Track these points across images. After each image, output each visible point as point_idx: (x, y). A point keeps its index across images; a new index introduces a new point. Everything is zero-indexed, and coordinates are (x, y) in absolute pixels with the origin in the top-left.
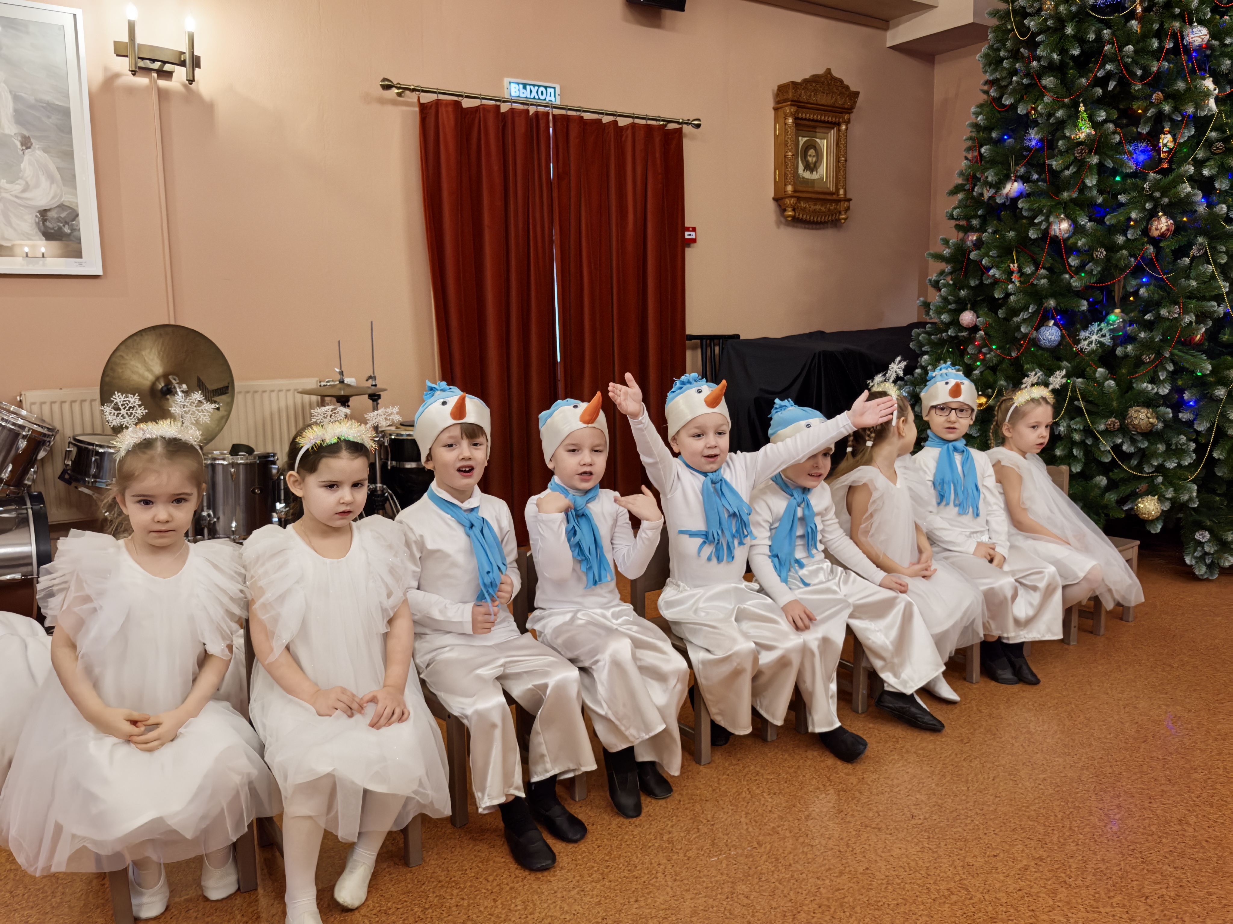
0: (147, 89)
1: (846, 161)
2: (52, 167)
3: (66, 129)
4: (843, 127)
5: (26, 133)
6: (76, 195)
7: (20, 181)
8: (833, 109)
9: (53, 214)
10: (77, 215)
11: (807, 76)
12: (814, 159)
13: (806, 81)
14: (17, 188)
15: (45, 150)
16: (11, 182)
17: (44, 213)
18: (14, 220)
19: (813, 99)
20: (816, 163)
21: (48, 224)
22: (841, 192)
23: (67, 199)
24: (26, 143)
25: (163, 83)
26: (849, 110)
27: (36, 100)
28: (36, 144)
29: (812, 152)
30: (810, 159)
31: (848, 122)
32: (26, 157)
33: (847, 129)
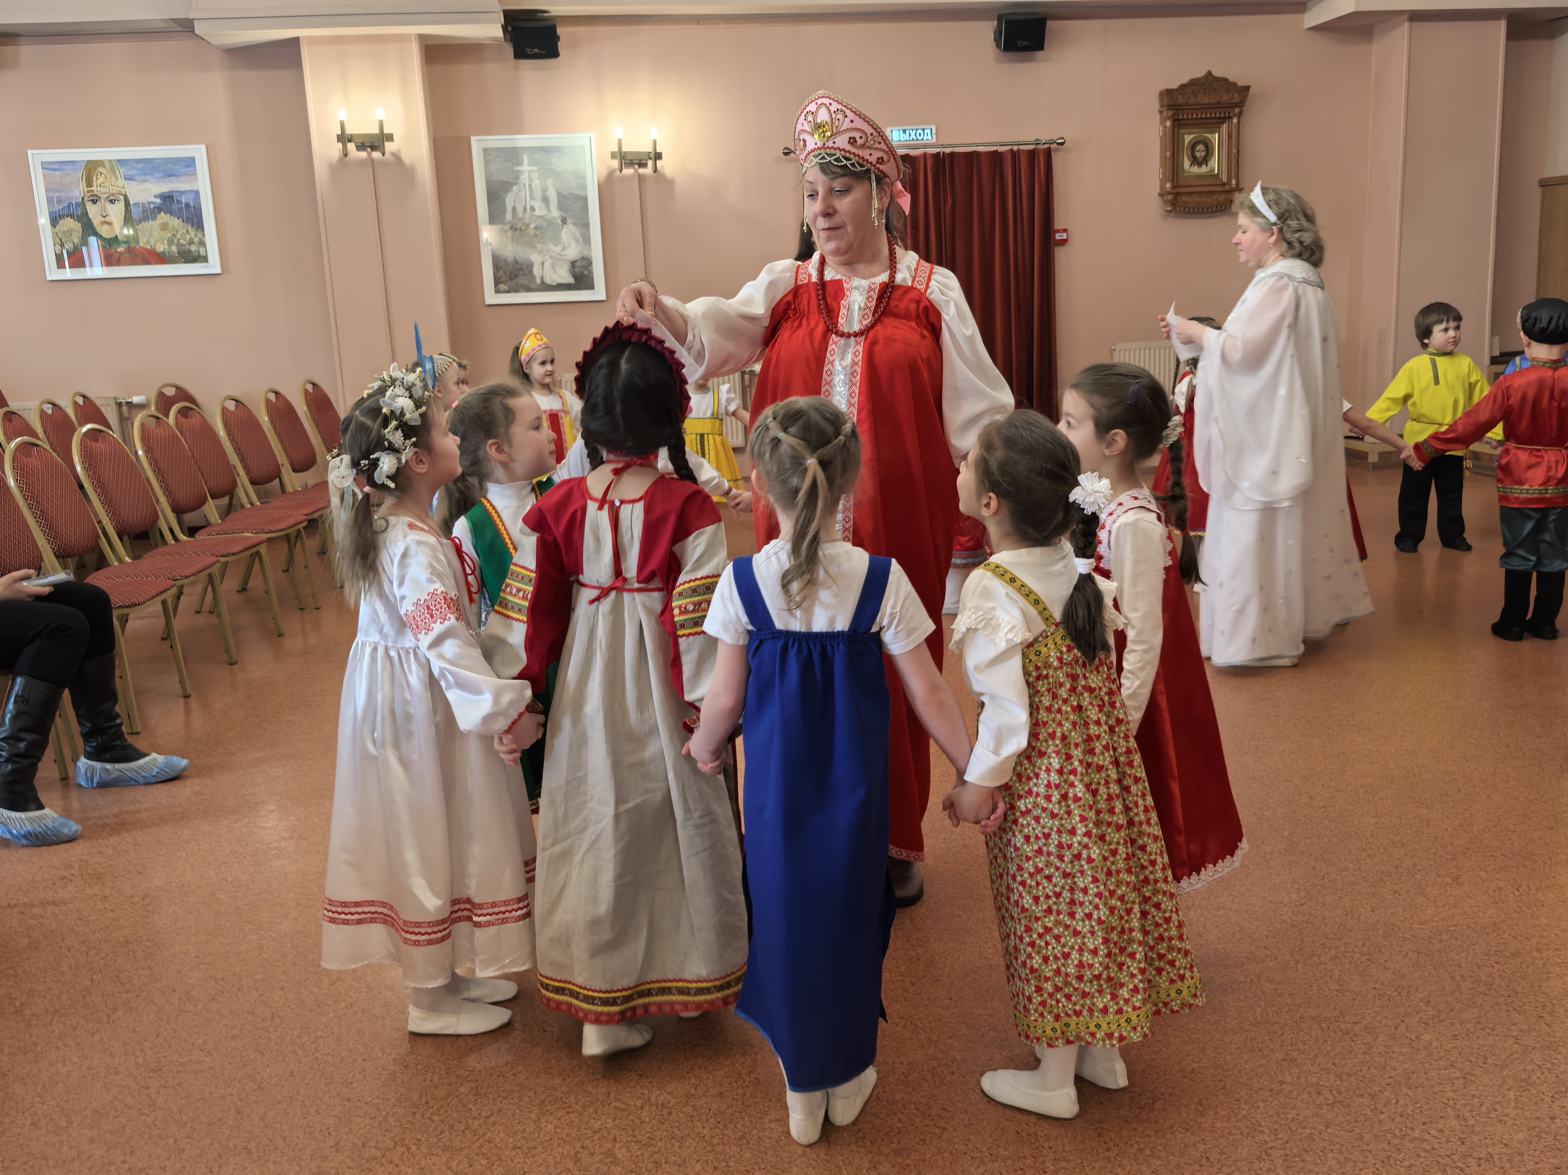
0: (632, 176)
1: (1238, 152)
2: (578, 235)
3: (585, 209)
4: (1235, 121)
5: (564, 215)
6: (590, 250)
7: (561, 245)
8: (1219, 105)
9: (578, 264)
10: (591, 263)
11: (1185, 81)
12: (1203, 154)
13: (1182, 87)
14: (559, 249)
15: (574, 224)
16: (556, 245)
17: (573, 263)
18: (558, 269)
19: (1192, 100)
20: (1206, 156)
21: (576, 270)
22: (1234, 182)
23: (586, 253)
24: (564, 221)
25: (642, 171)
26: (1241, 104)
27: (570, 194)
28: (569, 221)
29: (1201, 147)
30: (1198, 154)
31: (1240, 115)
32: (564, 230)
33: (1239, 122)
